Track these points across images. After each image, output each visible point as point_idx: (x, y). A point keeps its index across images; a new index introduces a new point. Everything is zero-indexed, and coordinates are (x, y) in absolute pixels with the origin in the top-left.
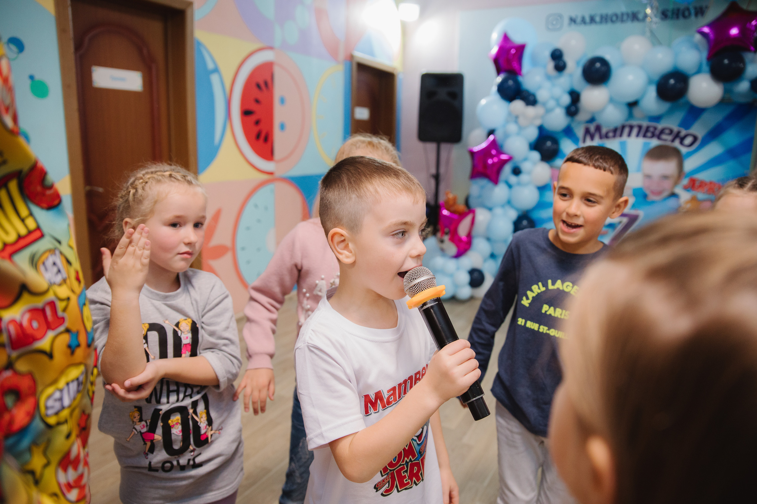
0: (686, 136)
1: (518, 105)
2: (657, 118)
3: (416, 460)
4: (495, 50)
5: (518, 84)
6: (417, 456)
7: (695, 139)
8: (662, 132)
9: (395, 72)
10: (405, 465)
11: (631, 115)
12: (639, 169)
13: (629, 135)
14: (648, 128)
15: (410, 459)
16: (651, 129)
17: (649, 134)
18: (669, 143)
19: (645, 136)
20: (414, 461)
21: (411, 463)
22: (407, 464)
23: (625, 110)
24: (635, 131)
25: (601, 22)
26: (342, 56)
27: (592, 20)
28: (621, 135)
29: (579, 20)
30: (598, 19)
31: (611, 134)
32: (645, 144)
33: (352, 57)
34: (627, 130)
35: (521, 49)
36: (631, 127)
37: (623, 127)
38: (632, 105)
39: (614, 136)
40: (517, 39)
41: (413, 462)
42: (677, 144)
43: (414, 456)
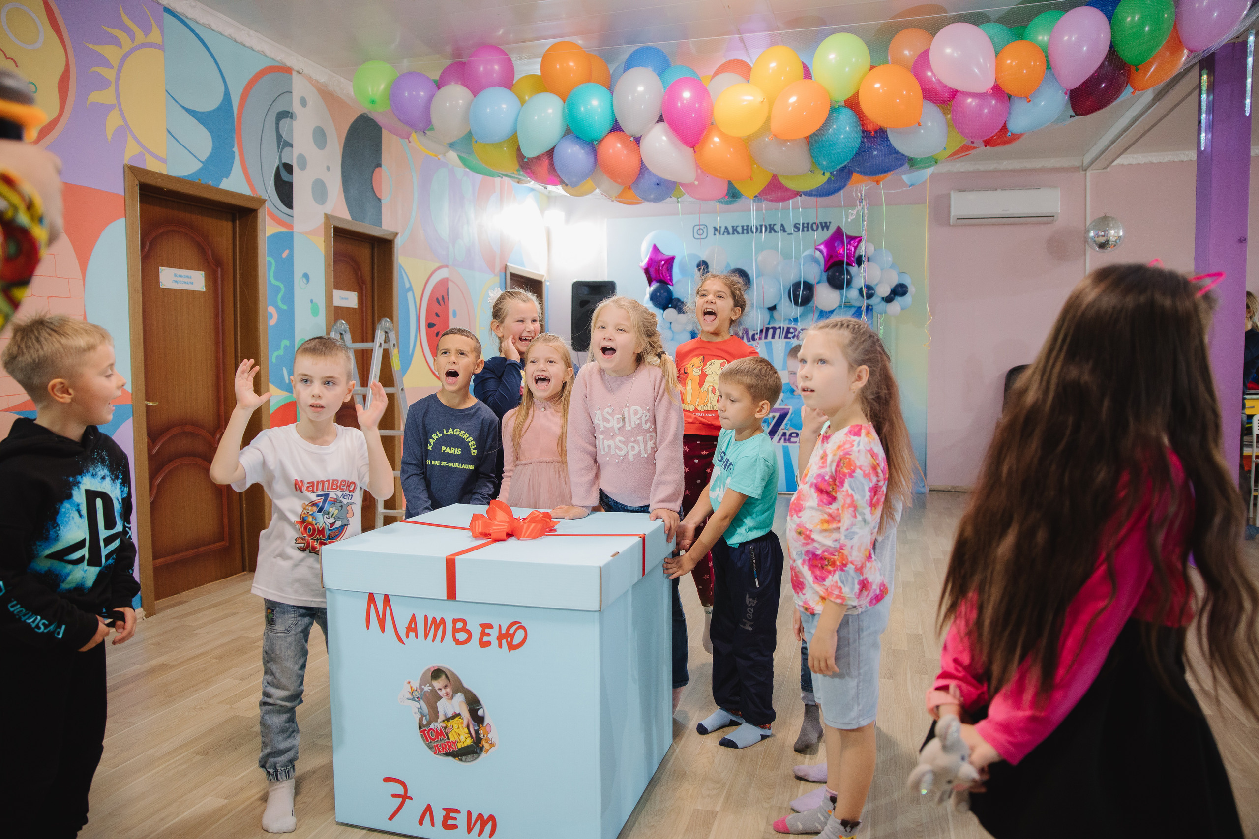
1: (671, 312)
2: (796, 320)
4: (644, 262)
5: (670, 293)
9: (543, 280)
11: (772, 317)
12: (785, 367)
13: (773, 337)
14: (788, 329)
16: (792, 330)
17: (790, 335)
19: (786, 337)
23: (767, 313)
24: (777, 333)
25: (743, 233)
26: (498, 268)
27: (735, 230)
28: (766, 337)
29: (723, 230)
30: (739, 229)
31: (757, 337)
33: (506, 267)
34: (771, 331)
35: (670, 260)
36: (774, 329)
37: (767, 329)
38: (772, 309)
39: (760, 338)
40: (667, 252)
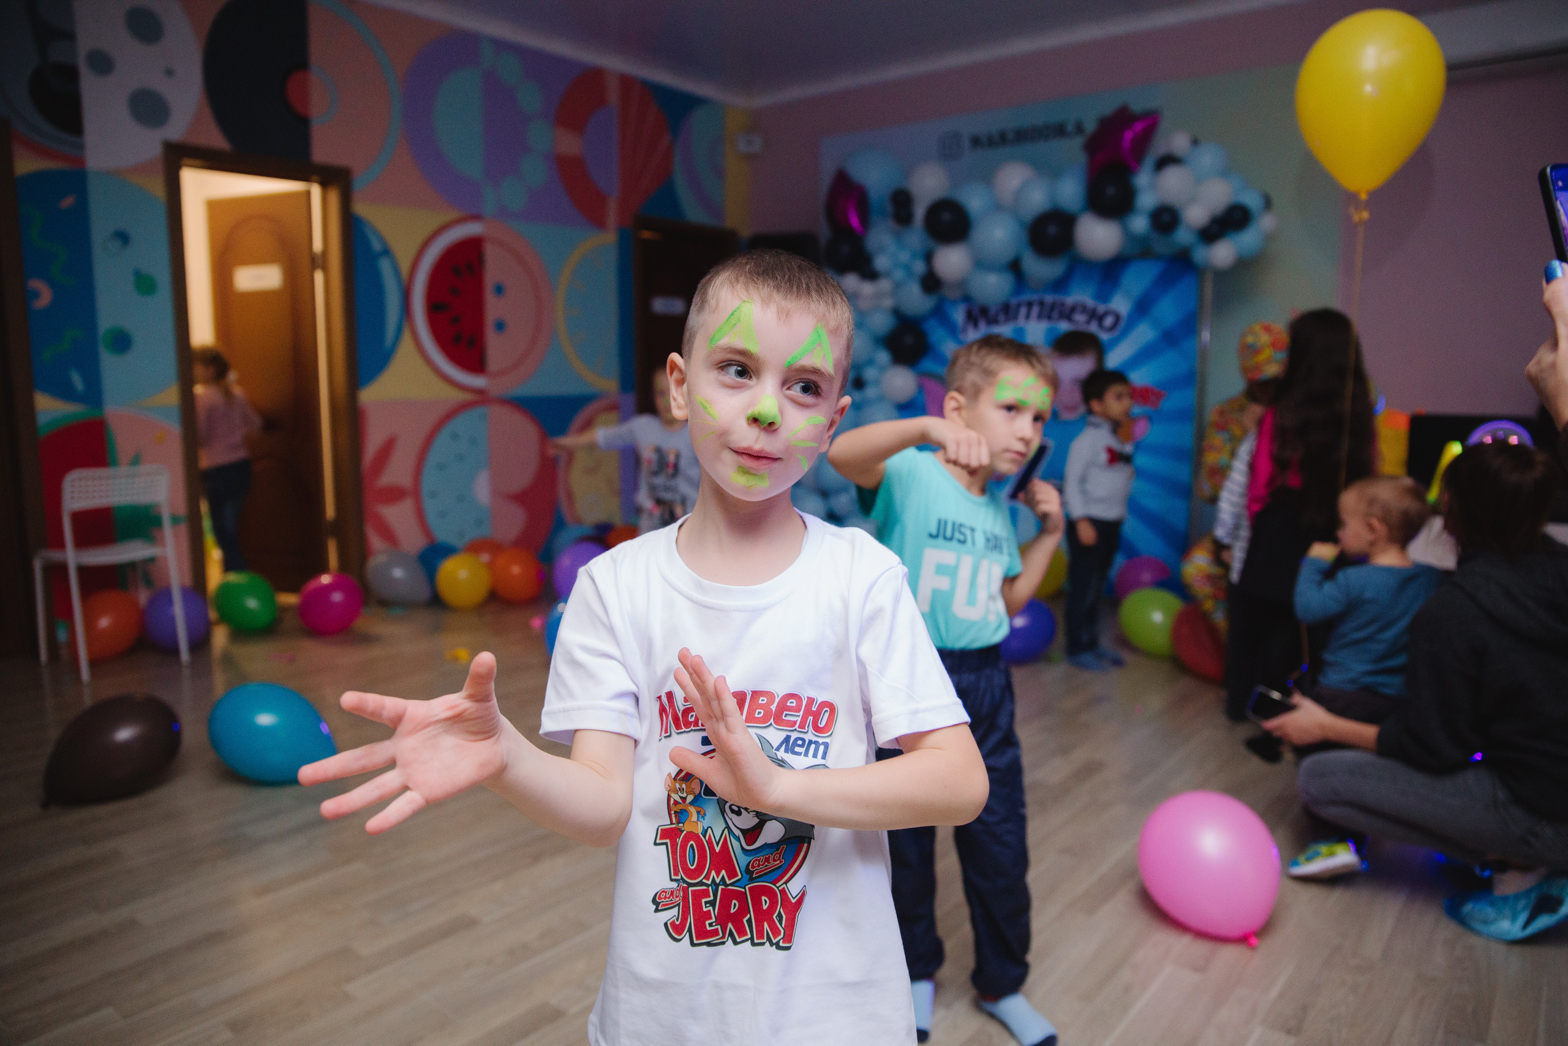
0: (1106, 314)
1: (852, 279)
3: (735, 884)
5: (859, 248)
6: (740, 876)
7: (1117, 318)
8: (1073, 309)
10: (710, 888)
13: (1028, 317)
14: (1051, 305)
15: (723, 877)
16: (1058, 307)
17: (1055, 314)
18: (1082, 327)
20: (731, 884)
21: (723, 887)
22: (714, 887)
23: (1008, 275)
24: (1035, 310)
28: (1016, 317)
31: (1001, 317)
32: (1050, 331)
34: (1022, 310)
36: (1030, 305)
38: (1014, 268)
39: (1007, 319)
41: (730, 887)
42: (1093, 328)
43: (732, 873)
